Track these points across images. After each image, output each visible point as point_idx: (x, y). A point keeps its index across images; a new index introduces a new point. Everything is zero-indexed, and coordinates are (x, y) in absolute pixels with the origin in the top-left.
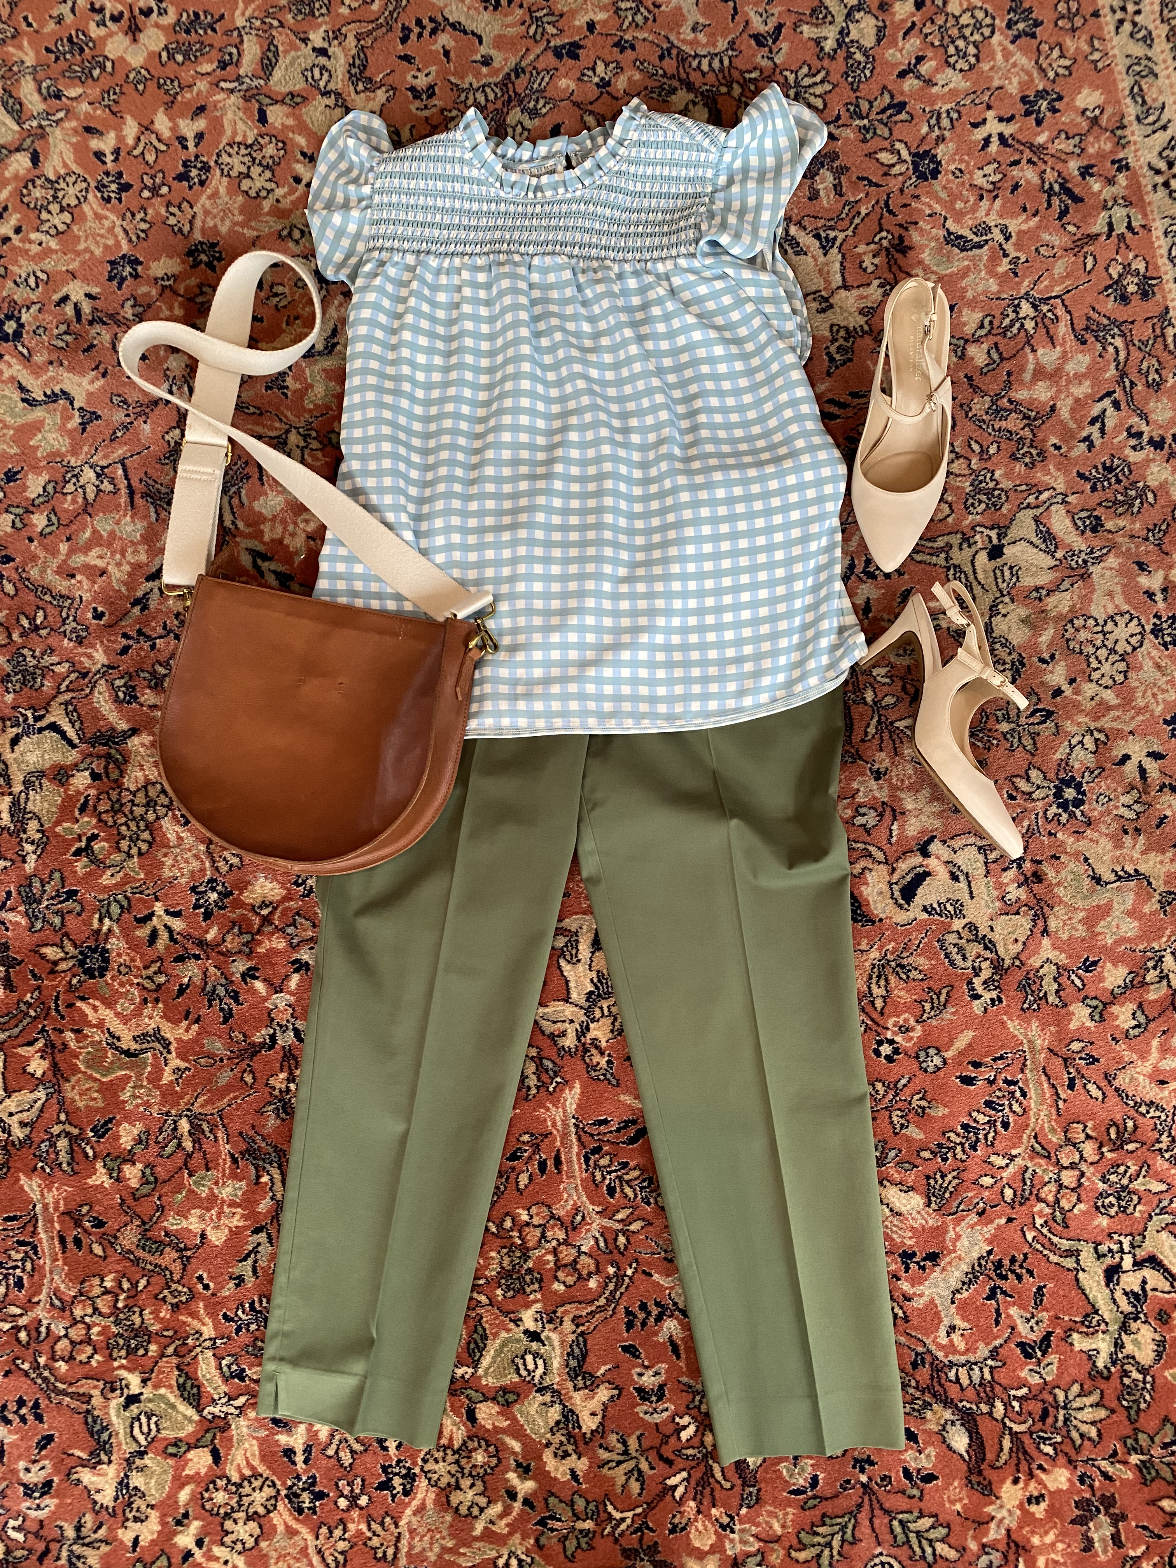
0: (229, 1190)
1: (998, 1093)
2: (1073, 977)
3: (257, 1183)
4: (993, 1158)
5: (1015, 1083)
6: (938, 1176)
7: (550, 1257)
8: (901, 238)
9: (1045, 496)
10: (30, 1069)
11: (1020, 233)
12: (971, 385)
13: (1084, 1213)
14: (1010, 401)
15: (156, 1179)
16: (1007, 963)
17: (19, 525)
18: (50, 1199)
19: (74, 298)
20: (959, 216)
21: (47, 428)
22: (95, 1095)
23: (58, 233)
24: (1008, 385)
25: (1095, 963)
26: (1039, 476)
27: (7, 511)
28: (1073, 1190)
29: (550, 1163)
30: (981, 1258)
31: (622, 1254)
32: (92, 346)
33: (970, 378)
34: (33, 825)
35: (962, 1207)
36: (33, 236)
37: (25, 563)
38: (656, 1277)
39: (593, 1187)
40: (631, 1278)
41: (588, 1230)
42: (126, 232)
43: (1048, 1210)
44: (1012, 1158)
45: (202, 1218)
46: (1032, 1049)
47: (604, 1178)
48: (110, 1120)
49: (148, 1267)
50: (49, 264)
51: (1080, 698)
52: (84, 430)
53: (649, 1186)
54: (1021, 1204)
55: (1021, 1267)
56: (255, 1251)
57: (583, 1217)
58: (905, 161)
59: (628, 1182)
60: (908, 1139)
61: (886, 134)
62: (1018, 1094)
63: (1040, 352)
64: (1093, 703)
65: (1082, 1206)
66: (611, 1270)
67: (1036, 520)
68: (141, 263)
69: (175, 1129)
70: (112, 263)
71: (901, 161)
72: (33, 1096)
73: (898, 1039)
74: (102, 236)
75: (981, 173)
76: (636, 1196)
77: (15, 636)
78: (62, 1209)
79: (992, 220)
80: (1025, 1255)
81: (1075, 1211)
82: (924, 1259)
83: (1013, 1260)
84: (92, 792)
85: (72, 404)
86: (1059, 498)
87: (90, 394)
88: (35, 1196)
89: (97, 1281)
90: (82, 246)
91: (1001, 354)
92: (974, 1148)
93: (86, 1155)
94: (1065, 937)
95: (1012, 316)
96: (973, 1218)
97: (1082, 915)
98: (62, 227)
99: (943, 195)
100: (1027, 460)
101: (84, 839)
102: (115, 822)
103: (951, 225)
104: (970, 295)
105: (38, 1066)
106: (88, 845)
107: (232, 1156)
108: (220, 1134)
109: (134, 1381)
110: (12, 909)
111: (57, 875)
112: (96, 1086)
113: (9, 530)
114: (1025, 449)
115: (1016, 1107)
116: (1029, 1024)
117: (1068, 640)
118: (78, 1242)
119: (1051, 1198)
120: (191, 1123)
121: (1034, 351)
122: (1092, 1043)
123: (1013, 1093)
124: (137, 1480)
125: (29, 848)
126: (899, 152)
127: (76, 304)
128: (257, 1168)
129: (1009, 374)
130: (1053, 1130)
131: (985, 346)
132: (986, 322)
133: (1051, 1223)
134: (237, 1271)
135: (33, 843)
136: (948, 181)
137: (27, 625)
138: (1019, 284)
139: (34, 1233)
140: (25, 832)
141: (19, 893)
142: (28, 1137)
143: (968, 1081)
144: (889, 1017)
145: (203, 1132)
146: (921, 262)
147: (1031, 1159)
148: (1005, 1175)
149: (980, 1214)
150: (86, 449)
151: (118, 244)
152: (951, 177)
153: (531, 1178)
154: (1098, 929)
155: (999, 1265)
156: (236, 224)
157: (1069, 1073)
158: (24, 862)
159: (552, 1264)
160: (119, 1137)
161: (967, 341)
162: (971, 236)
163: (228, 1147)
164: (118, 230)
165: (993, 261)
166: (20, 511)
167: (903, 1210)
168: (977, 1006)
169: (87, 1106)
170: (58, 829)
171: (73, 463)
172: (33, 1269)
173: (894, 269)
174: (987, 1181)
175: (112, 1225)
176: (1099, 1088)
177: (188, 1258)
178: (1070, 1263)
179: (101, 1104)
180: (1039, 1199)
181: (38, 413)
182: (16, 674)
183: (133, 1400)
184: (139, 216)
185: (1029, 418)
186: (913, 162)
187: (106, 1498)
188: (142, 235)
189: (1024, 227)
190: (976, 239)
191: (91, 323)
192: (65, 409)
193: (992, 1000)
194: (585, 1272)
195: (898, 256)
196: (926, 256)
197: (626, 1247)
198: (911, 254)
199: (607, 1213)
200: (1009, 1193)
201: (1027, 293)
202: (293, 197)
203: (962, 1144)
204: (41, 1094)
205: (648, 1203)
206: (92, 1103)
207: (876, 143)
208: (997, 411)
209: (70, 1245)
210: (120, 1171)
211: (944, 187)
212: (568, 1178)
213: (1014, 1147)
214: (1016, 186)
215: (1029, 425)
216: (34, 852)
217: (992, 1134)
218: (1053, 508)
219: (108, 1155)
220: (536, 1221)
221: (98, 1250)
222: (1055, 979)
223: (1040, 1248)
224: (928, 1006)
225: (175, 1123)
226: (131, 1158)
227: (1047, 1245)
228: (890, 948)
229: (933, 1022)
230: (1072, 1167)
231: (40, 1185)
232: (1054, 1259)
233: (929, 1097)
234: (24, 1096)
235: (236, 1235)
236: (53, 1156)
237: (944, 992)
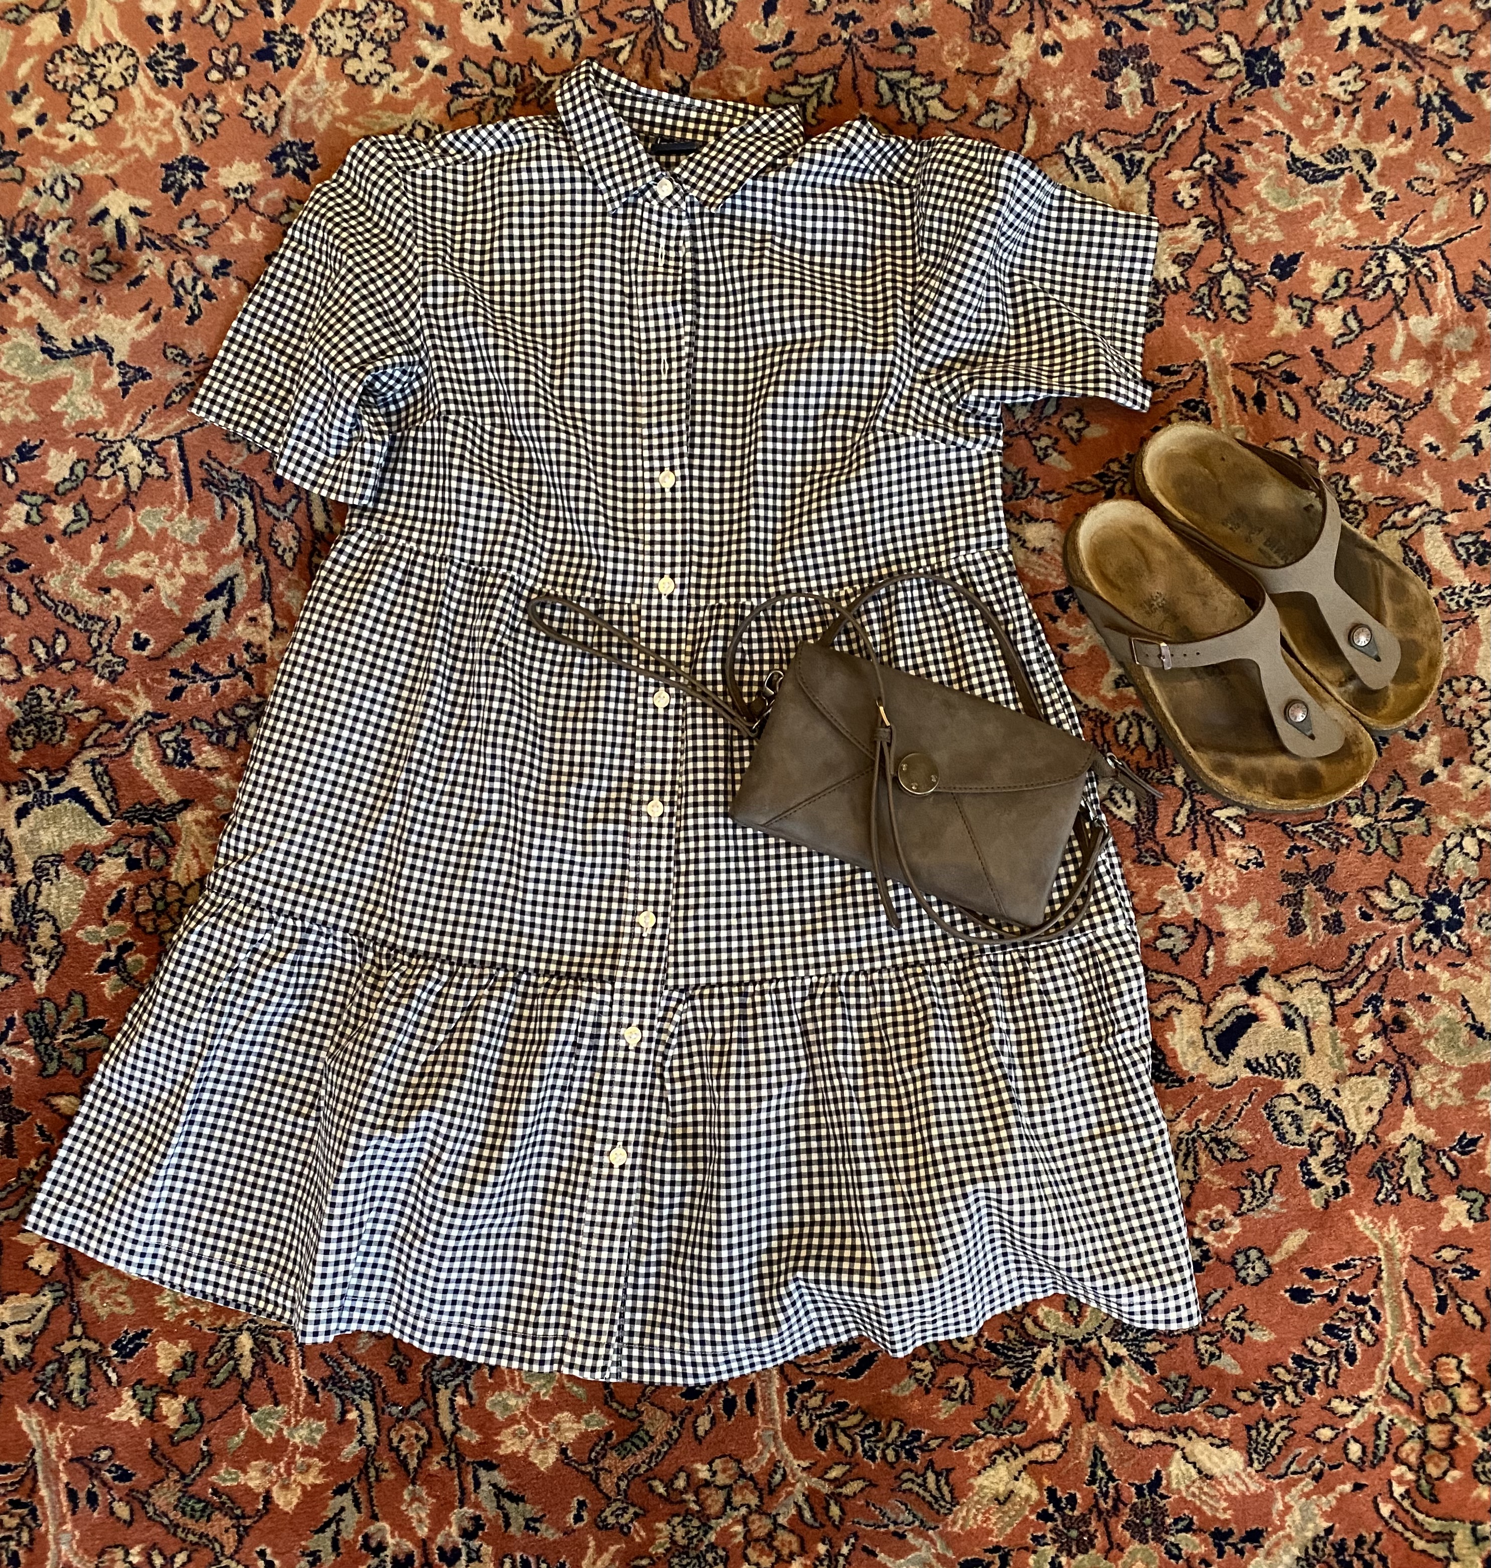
0: (304, 1432)
1: (1342, 1315)
2: (1444, 1159)
3: (343, 1420)
4: (1335, 1403)
5: (1365, 1301)
6: (1262, 1425)
7: (739, 1528)
8: (1230, 163)
9: (1416, 512)
10: (34, 1264)
11: (1387, 160)
12: (1320, 362)
13: (1459, 1482)
14: (1372, 385)
15: (201, 1416)
16: (1359, 1139)
17: (35, 518)
18: (53, 1444)
19: (115, 213)
20: (1307, 137)
21: (75, 389)
22: (122, 1298)
23: (96, 124)
24: (1370, 363)
25: (1474, 1142)
26: (1410, 488)
27: (19, 499)
28: (1443, 1451)
29: (741, 1402)
30: (1317, 1538)
31: (838, 1528)
32: (142, 278)
33: (1318, 353)
34: (45, 929)
35: (1293, 1468)
36: (63, 127)
37: (43, 571)
38: (882, 1557)
39: (797, 1434)
40: (846, 1558)
41: (789, 1494)
42: (186, 124)
43: (1410, 1476)
44: (1361, 1403)
45: (265, 1472)
46: (1390, 1255)
47: (812, 1424)
48: (144, 1334)
49: (191, 1537)
50: (82, 167)
51: (1458, 785)
52: (126, 392)
53: (875, 1433)
54: (1373, 1466)
55: (1372, 1551)
56: (337, 1518)
57: (784, 1476)
58: (1235, 61)
59: (844, 1430)
60: (1220, 1375)
61: (1211, 25)
62: (1369, 1316)
63: (1413, 320)
64: (1476, 793)
65: (1455, 1474)
66: (822, 1549)
67: (1404, 543)
68: (206, 169)
69: (233, 1348)
70: (167, 167)
71: (1230, 60)
72: (35, 1302)
73: (1209, 1238)
74: (156, 131)
75: (1338, 80)
76: (854, 1449)
77: (27, 669)
78: (69, 1455)
79: (1351, 142)
80: (1378, 1536)
81: (1448, 1479)
82: (1243, 1540)
83: (1360, 1541)
84: (128, 885)
85: (110, 356)
86: (1435, 516)
87: (135, 346)
88: (34, 1439)
89: (119, 1554)
90: (127, 144)
91: (1360, 322)
92: (1310, 1389)
93: (109, 1380)
94: (1433, 1105)
95: (1376, 271)
96: (1309, 1483)
97: (1455, 1077)
98: (101, 117)
99: (1287, 107)
100: (1393, 463)
101: (114, 947)
102: (156, 928)
103: (1297, 148)
104: (1320, 241)
105: (44, 1260)
106: (119, 957)
107: (309, 1384)
108: (293, 1354)
110: (16, 1043)
111: (77, 1000)
112: (124, 1286)
113: (22, 525)
114: (1391, 449)
115: (1365, 1334)
116: (1386, 1222)
117: (1445, 708)
118: (92, 1499)
119: (1413, 1459)
120: (255, 1340)
121: (1404, 318)
122: (1470, 1251)
123: (1362, 1316)
125: (39, 960)
126: (1227, 49)
127: (118, 222)
128: (343, 1400)
129: (1371, 348)
130: (1415, 1364)
131: (1340, 311)
132: (1342, 279)
133: (1415, 1495)
134: (312, 1544)
135: (44, 953)
136: (1293, 89)
137: (43, 656)
138: (1384, 228)
139: (34, 1490)
140: (34, 939)
141: (26, 1021)
142: (29, 1356)
143: (1300, 1295)
144: (1198, 1208)
145: (270, 1351)
146: (1256, 196)
147: (1388, 1403)
148: (1351, 1425)
149: (1317, 1478)
150: (128, 417)
151: (177, 142)
152: (1297, 84)
153: (713, 1421)
154: (1479, 1097)
155: (1341, 1548)
156: (336, 118)
157: (1439, 1290)
158: (33, 978)
159: (739, 1539)
160: (154, 1358)
161: (1315, 303)
162: (1322, 164)
163: (303, 1372)
164: (176, 122)
165: (1351, 196)
166: (38, 499)
167: (1216, 1471)
168: (1315, 1199)
169: (112, 1315)
170: (80, 934)
171: (110, 437)
172: (32, 1540)
173: (1220, 203)
174: (1326, 1434)
175: (141, 1478)
176: (1477, 1311)
177: (246, 1528)
178: (1440, 1551)
179: (129, 1310)
180: (1398, 1460)
181: (62, 369)
182: (27, 724)
184: (205, 105)
185: (1395, 407)
186: (1247, 63)
188: (210, 131)
189: (1393, 152)
190: (1330, 168)
191: (139, 247)
192: (100, 364)
193: (1335, 1188)
194: (785, 1552)
195: (1225, 186)
196: (1261, 188)
197: (842, 1520)
198: (1242, 183)
199: (817, 1469)
200: (1355, 1450)
201: (1395, 241)
202: (415, 85)
203: (1294, 1384)
204: (47, 1299)
205: (873, 1458)
206: (117, 1309)
207: (1200, 35)
208: (1354, 398)
209: (83, 1503)
210: (155, 1405)
211: (1288, 98)
212: (765, 1422)
213: (1364, 1387)
214: (1382, 99)
215: (1395, 417)
216: (46, 966)
217: (1334, 1370)
218: (1427, 529)
219: (139, 1382)
220: (721, 1479)
221: (122, 1510)
222: (1421, 1162)
223: (1399, 1527)
224: (1248, 1194)
225: (233, 1339)
226: (171, 1388)
227: (1410, 1525)
228: (1203, 1116)
229: (1256, 1215)
230: (1443, 1419)
231: (39, 1423)
232: (1420, 1544)
233: (1249, 1316)
234: (23, 1301)
235: (311, 1496)
236: (60, 1384)
237: (1270, 1174)
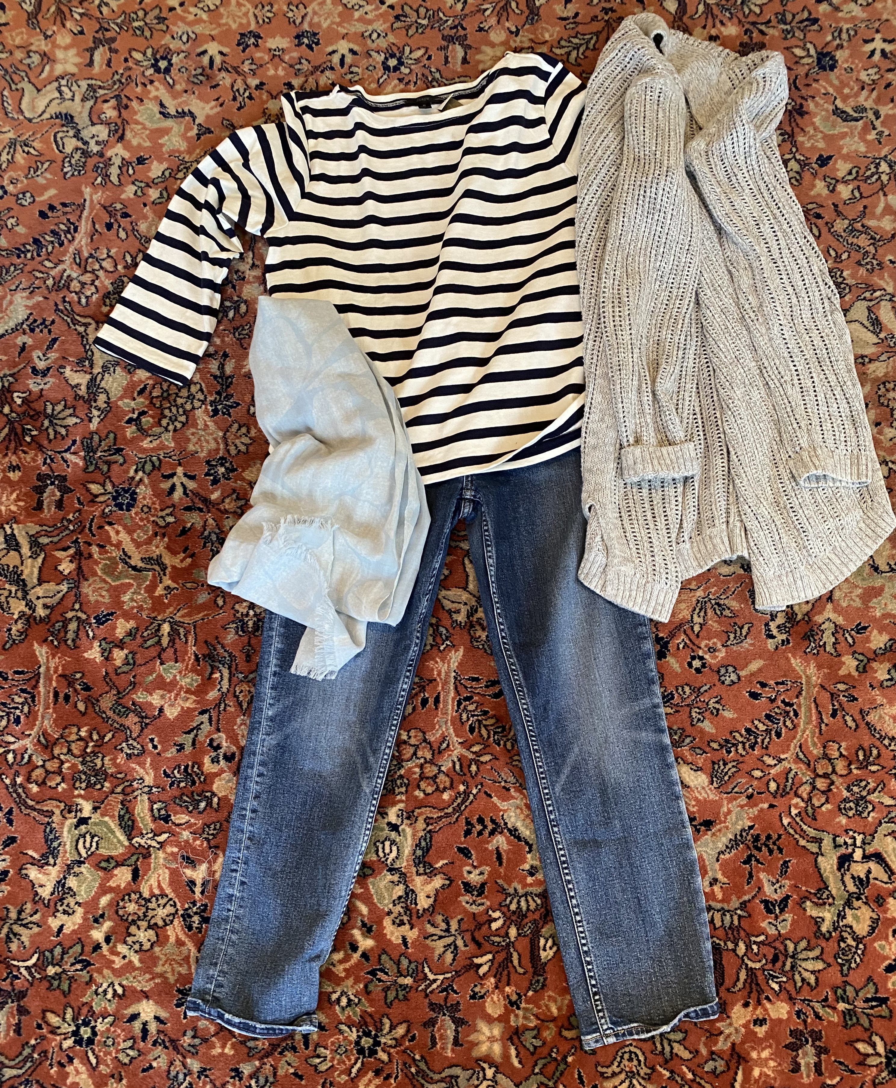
0: (188, 680)
1: (776, 710)
2: (847, 635)
3: (210, 678)
4: (765, 758)
5: (791, 705)
6: (721, 763)
7: (417, 770)
8: (801, 105)
9: (878, 294)
10: (61, 568)
11: (887, 116)
12: (836, 211)
13: (829, 811)
14: (863, 226)
15: (134, 662)
16: (799, 617)
17: (139, 193)
18: (52, 665)
19: (210, 53)
20: (845, 99)
21: (173, 133)
22: (104, 593)
23: (209, 10)
24: (863, 214)
25: (865, 628)
26: (876, 280)
27: (133, 183)
28: (823, 792)
29: (431, 701)
30: (743, 830)
31: (473, 777)
32: (218, 85)
33: (836, 206)
34: (102, 398)
35: (736, 790)
36: (192, 10)
37: (138, 220)
38: (495, 799)
39: (459, 724)
40: (474, 796)
41: (450, 755)
42: (256, 17)
43: (802, 804)
44: (780, 760)
45: (162, 697)
46: (808, 682)
47: (468, 719)
48: (112, 614)
49: (115, 725)
50: (198, 29)
51: (882, 437)
52: (199, 139)
53: (502, 732)
54: (782, 796)
55: (774, 843)
56: (198, 728)
57: (448, 745)
58: (811, 56)
59: (485, 726)
60: (702, 731)
61: (802, 37)
62: (792, 714)
63: (890, 197)
64: (891, 443)
65: (829, 806)
66: (462, 788)
67: (869, 309)
68: (261, 38)
69: (158, 630)
70: (242, 35)
71: (809, 56)
72: (58, 588)
73: (707, 657)
74: (239, 17)
75: (866, 73)
76: (489, 737)
77: (119, 267)
78: (60, 672)
79: (868, 104)
80: (780, 836)
81: (823, 809)
82: (701, 824)
83: (769, 837)
84: (151, 382)
85: (194, 121)
86: (888, 297)
87: (208, 117)
88: (42, 660)
89: (75, 730)
90: (224, 21)
91: (861, 194)
92: (752, 748)
93: (88, 635)
94: (845, 605)
95: (873, 170)
96: (743, 800)
97: (860, 591)
98: (212, 7)
99: (836, 82)
100: (869, 267)
101: (136, 412)
102: (161, 405)
103: (839, 103)
104: (845, 151)
105: (66, 567)
106: (138, 418)
107: (196, 656)
108: (190, 638)
109: (87, 808)
110: (74, 453)
111: (112, 436)
112: (107, 587)
113: (132, 196)
114: (868, 260)
115: (788, 723)
116: (808, 665)
117: (880, 396)
118: (67, 698)
119: (805, 796)
120: (172, 627)
121: (885, 195)
122: (854, 687)
123: (788, 713)
124: (72, 882)
125: (96, 413)
126: (808, 50)
127: (211, 57)
128: (213, 667)
129: (865, 207)
130: (815, 744)
131: (851, 187)
132: (854, 171)
133: (803, 814)
134: (179, 740)
135: (99, 410)
136: (841, 75)
137: (129, 261)
138: (881, 149)
139: (35, 687)
140: (95, 401)
141: (82, 443)
142: (48, 616)
143: (755, 696)
144: (703, 639)
145: (179, 634)
146: (813, 123)
147: (795, 762)
148: (773, 771)
149: (750, 797)
150: (198, 151)
151: (249, 24)
152: (843, 72)
153: (414, 709)
154: (871, 604)
155: (756, 838)
156: (333, 23)
157: (833, 705)
158: (90, 421)
159: (417, 776)
160: (116, 628)
161: (837, 181)
162: (852, 113)
163: (194, 648)
164: (251, 14)
165: (865, 130)
166: (143, 185)
167: (692, 784)
168: (771, 644)
169: (97, 601)
170: (120, 403)
171: (186, 159)
172: (29, 712)
173: (793, 124)
174: (757, 774)
175: (96, 691)
176: (854, 720)
177: (147, 724)
178: (813, 848)
179: (107, 601)
180: (797, 795)
181: (169, 123)
182: (114, 294)
183: (83, 821)
184: (267, 8)
185: (875, 239)
186: (818, 58)
187: (45, 893)
188: (267, 20)
189: (891, 112)
190: (855, 115)
191: (220, 70)
192: (188, 122)
193: (783, 641)
194: (442, 786)
195: (797, 117)
196: (817, 120)
197: (476, 774)
198: (806, 116)
199: (466, 745)
200: (773, 786)
201: (886, 156)
202: (377, 13)
203: (744, 744)
204: (64, 587)
205: (499, 745)
206: (100, 599)
207: (793, 42)
208: (852, 231)
209: (61, 699)
210: (110, 652)
211: (837, 78)
212: (442, 714)
213: (783, 753)
214: (888, 85)
215: (874, 244)
216: (99, 417)
217: (767, 740)
218: (883, 303)
219: (104, 639)
220: (413, 741)
221: (81, 706)
222: (833, 634)
223: (791, 831)
224: (732, 636)
225: (159, 625)
226: (121, 645)
227: (798, 830)
228: (713, 590)
229: (735, 648)
230: (826, 776)
231: (47, 653)
232: (802, 842)
233: (723, 702)
234: (51, 587)
235: (186, 714)
236: (62, 634)
237: (746, 627)
